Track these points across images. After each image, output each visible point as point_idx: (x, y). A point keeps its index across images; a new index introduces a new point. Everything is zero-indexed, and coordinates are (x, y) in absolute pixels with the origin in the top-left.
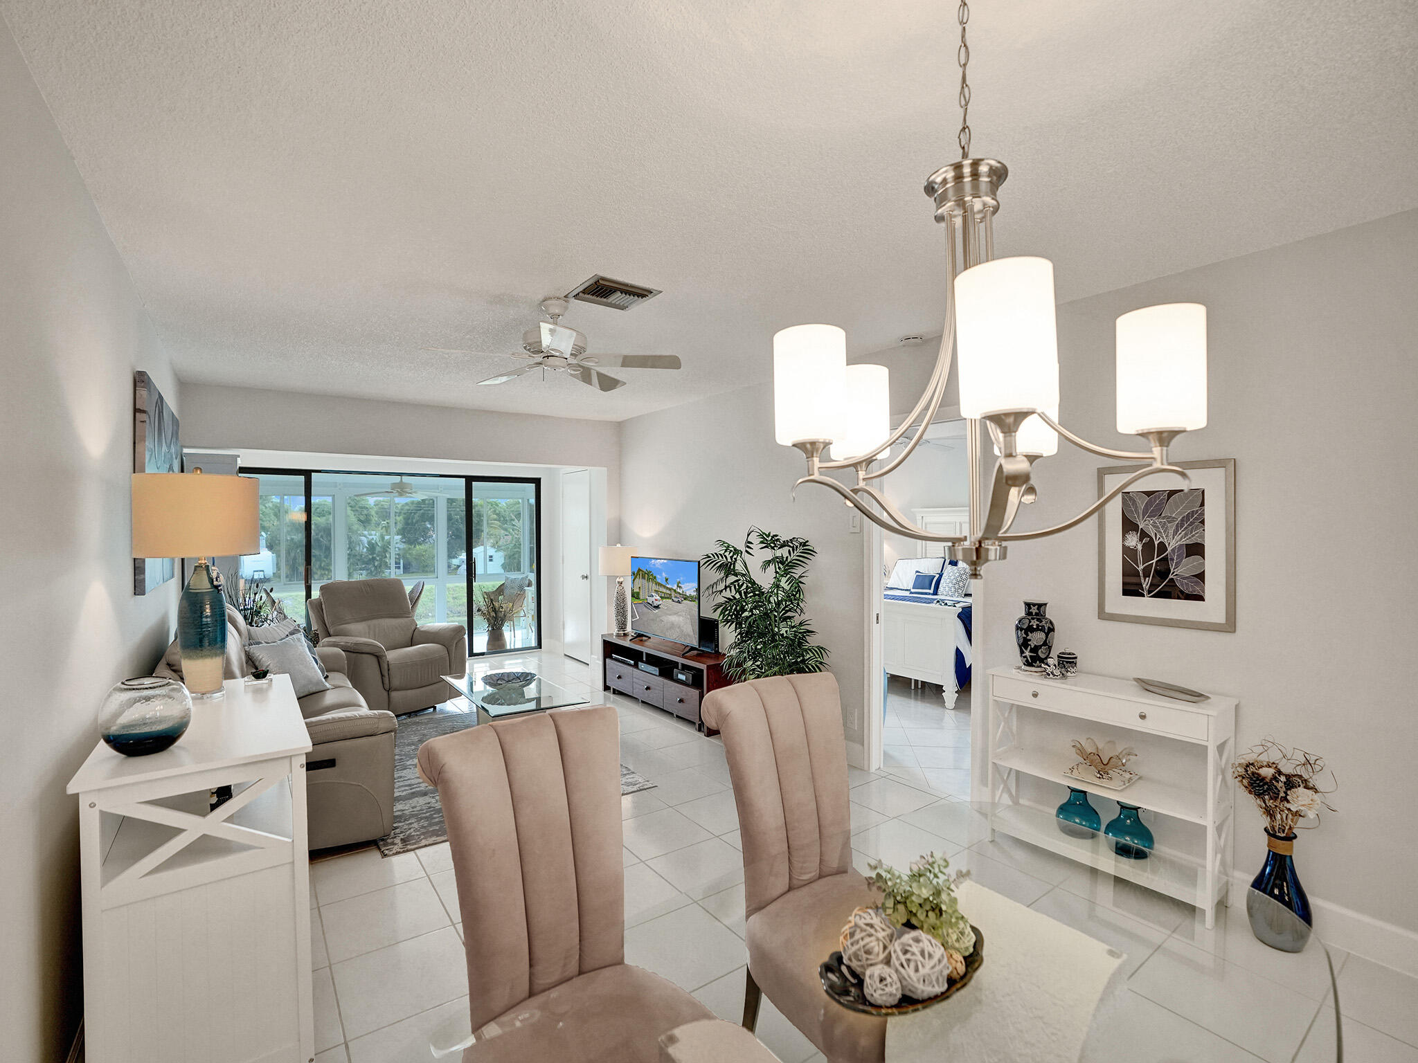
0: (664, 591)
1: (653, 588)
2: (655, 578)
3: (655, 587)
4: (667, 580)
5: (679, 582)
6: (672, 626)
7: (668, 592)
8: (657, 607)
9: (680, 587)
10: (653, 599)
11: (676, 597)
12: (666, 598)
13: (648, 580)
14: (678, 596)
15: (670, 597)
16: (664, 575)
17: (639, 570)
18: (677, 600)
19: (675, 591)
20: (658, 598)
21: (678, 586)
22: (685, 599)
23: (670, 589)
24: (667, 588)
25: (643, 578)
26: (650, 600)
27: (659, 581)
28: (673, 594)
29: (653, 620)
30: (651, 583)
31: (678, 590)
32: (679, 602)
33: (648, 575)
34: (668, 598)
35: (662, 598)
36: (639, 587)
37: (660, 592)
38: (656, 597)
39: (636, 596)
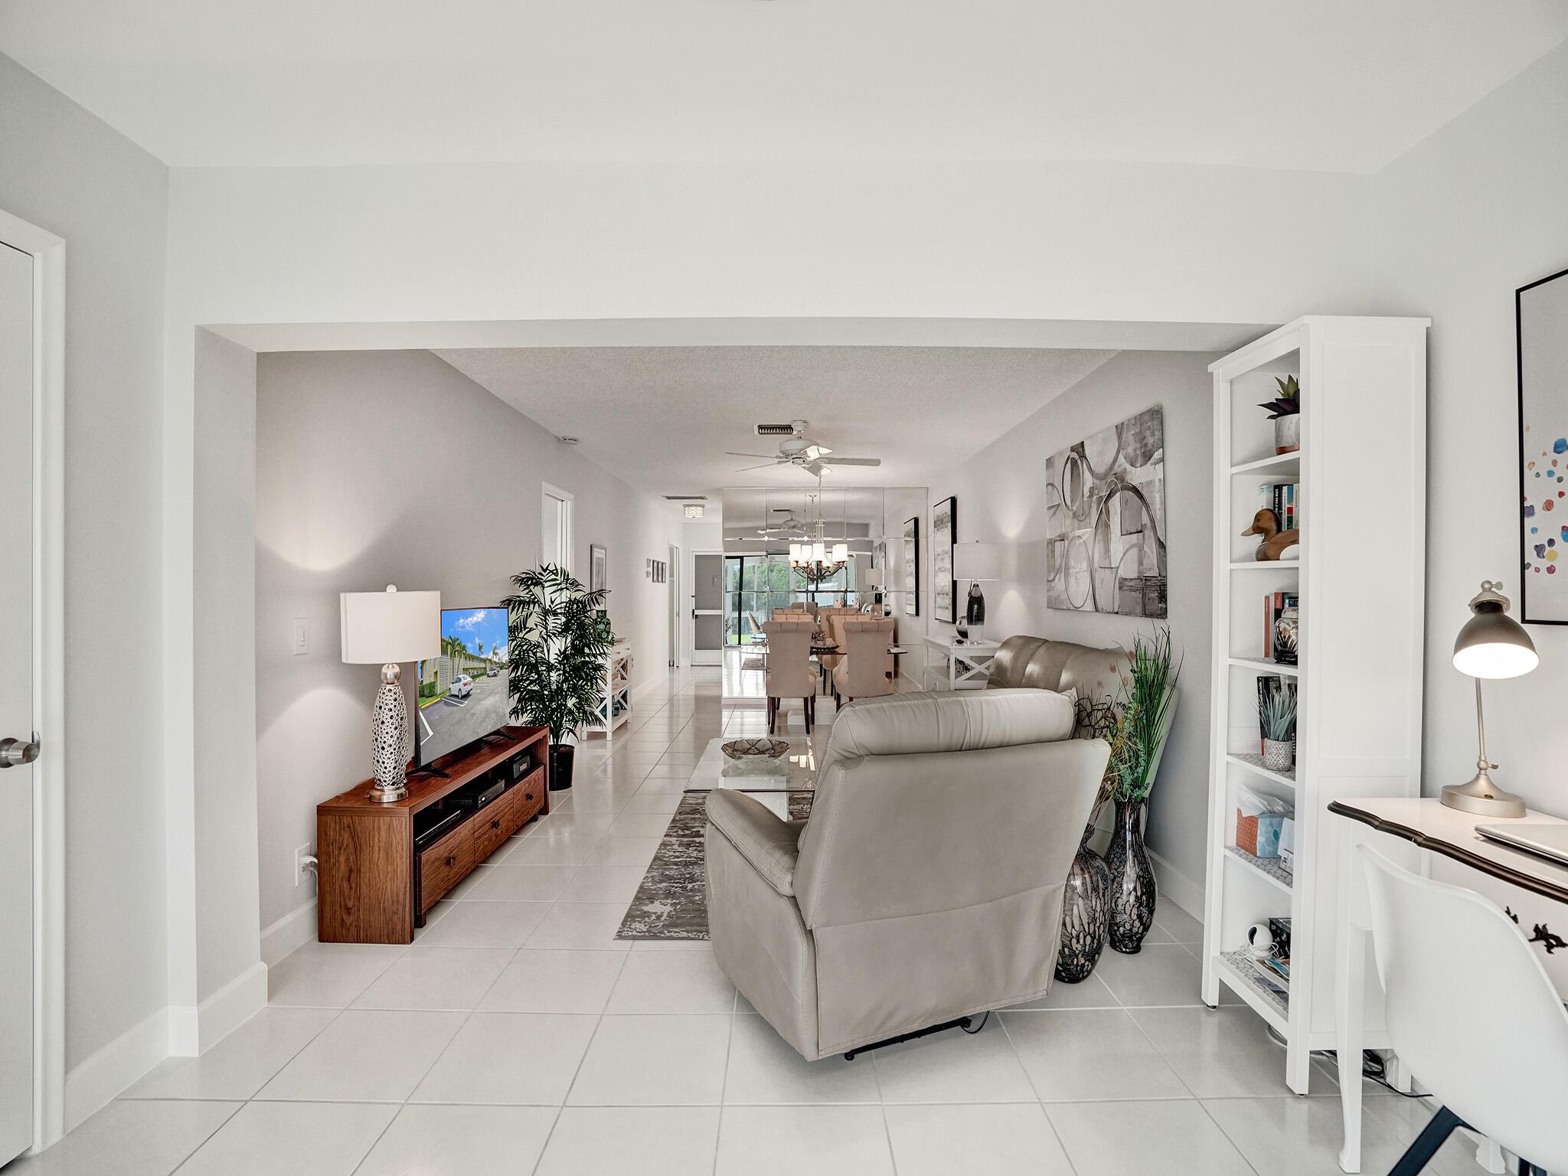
0: (476, 664)
1: (461, 667)
2: (464, 648)
3: (464, 663)
4: (480, 648)
5: (495, 647)
6: (487, 713)
7: (482, 665)
8: (467, 696)
10: (460, 685)
11: (492, 669)
12: (478, 676)
13: (453, 655)
14: (494, 666)
15: (483, 673)
16: (477, 641)
18: (492, 673)
19: (490, 660)
20: (469, 679)
21: (494, 653)
22: (501, 669)
23: (484, 661)
24: (481, 660)
26: (454, 689)
27: (470, 651)
28: (488, 665)
29: (460, 721)
30: (457, 659)
31: (494, 659)
32: (495, 675)
33: (453, 646)
34: (482, 675)
35: (474, 677)
36: (436, 673)
37: (472, 669)
38: (465, 679)
39: (426, 692)
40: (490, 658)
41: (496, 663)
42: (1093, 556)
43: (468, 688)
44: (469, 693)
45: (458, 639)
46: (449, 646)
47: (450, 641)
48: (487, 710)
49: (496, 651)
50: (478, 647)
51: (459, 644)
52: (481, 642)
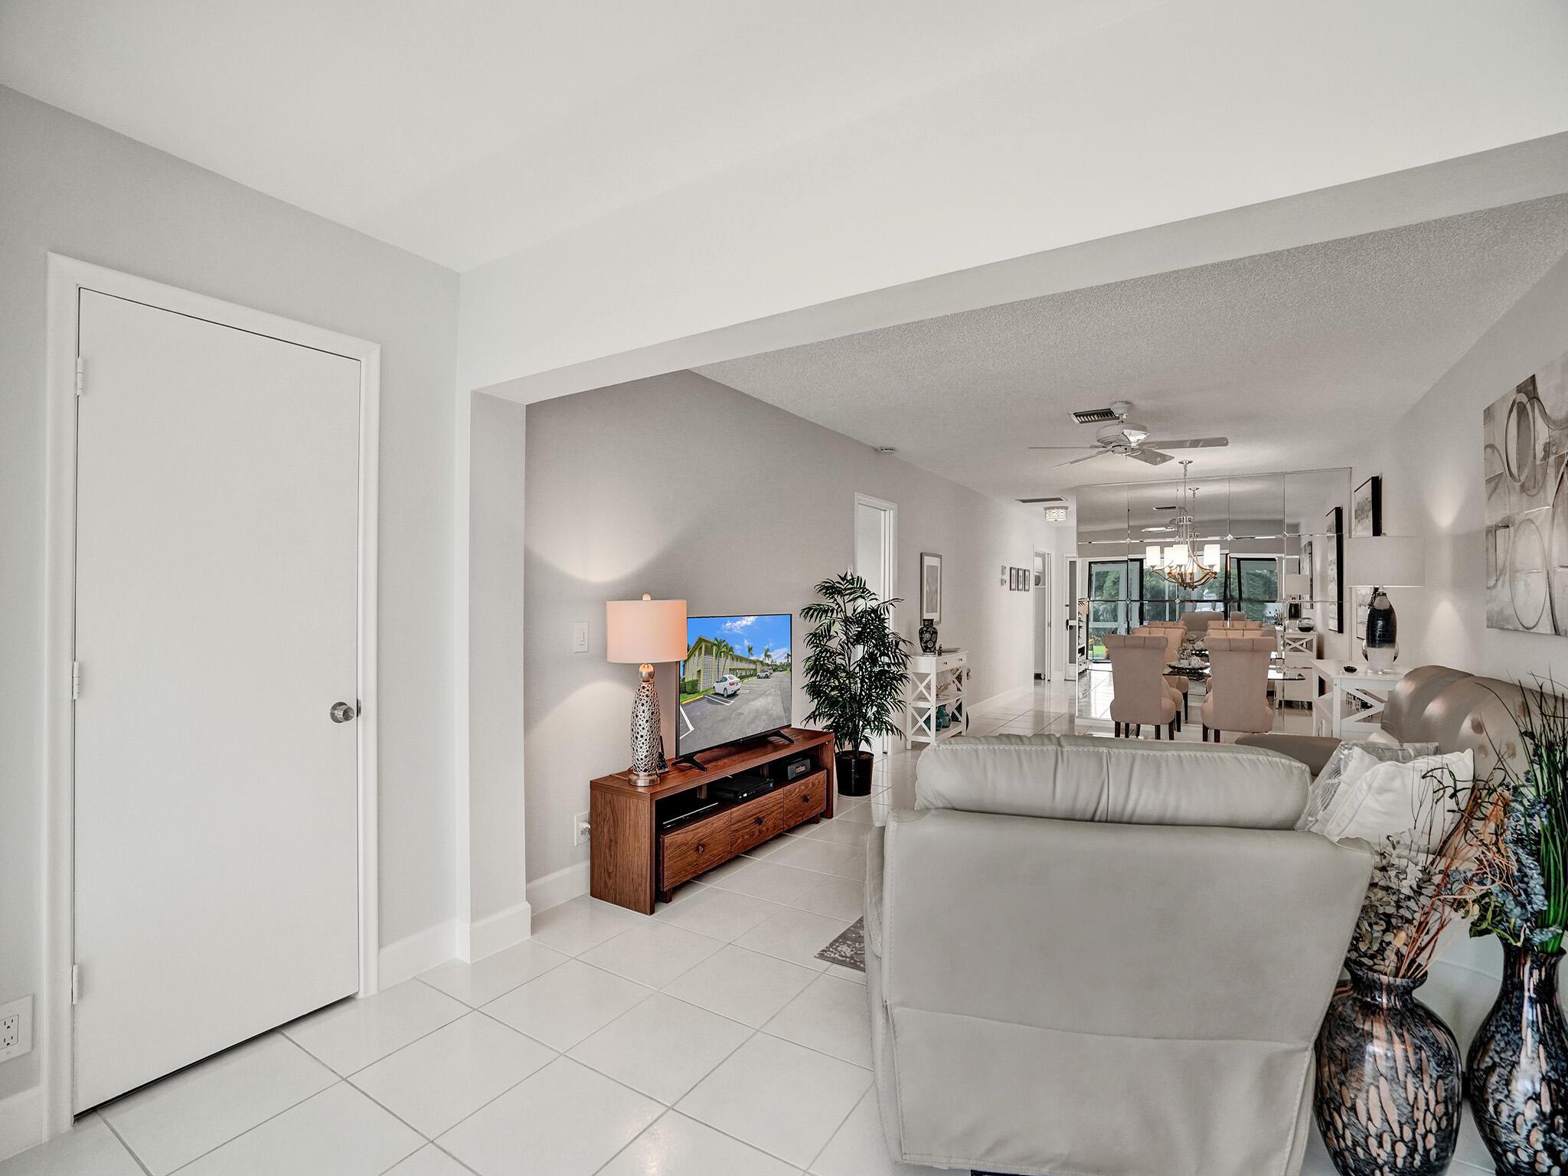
0: (744, 665)
1: (728, 667)
2: (731, 649)
3: (730, 664)
4: (750, 649)
5: (768, 650)
6: (757, 714)
7: (752, 666)
8: (733, 695)
9: (769, 656)
10: (726, 684)
11: (763, 671)
12: (747, 677)
13: (718, 655)
14: (766, 668)
15: (754, 674)
17: (701, 640)
18: (764, 674)
19: (762, 662)
20: (736, 679)
21: (766, 655)
22: (774, 671)
23: (754, 662)
24: (751, 662)
25: (708, 652)
26: (719, 688)
27: (738, 653)
28: (759, 667)
29: (724, 720)
30: (723, 660)
31: (767, 661)
32: (767, 677)
33: (718, 647)
34: (752, 676)
35: (741, 678)
36: (699, 671)
37: (739, 669)
38: (731, 678)
39: (688, 688)
40: (761, 660)
41: (768, 665)
42: (1550, 549)
43: (735, 688)
44: (735, 692)
45: (724, 641)
46: (715, 648)
47: (716, 642)
48: (757, 711)
49: (768, 653)
50: (747, 650)
51: (725, 645)
52: (751, 645)
